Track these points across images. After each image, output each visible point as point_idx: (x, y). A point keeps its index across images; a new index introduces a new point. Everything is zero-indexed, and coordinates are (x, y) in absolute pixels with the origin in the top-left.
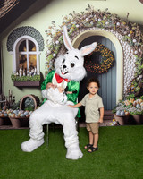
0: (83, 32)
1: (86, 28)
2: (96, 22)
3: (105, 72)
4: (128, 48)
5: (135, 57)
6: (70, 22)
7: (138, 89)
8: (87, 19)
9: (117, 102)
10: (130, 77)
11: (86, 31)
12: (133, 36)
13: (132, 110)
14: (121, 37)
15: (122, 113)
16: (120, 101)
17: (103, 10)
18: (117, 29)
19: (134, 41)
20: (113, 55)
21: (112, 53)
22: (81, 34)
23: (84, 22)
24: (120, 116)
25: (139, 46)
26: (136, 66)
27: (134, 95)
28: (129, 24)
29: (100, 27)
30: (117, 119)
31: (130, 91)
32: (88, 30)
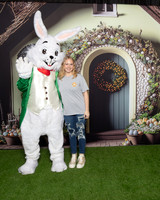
0: (95, 49)
1: (98, 45)
2: (108, 39)
3: (118, 91)
4: (141, 65)
5: (149, 76)
6: (81, 39)
7: (151, 107)
8: (99, 36)
9: (130, 121)
10: (143, 96)
11: (98, 48)
12: (146, 54)
13: (145, 130)
14: (134, 55)
15: (135, 132)
16: (133, 120)
17: (115, 26)
18: (130, 47)
19: (148, 58)
20: (125, 73)
21: (125, 71)
22: (93, 51)
23: (96, 39)
24: (132, 136)
25: (152, 64)
26: (150, 84)
27: (147, 114)
28: (143, 41)
29: (112, 44)
30: (130, 138)
31: (143, 109)
32: (100, 48)
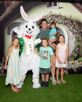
1: (49, 23)
2: (54, 20)
4: (71, 34)
5: (75, 39)
7: (76, 55)
8: (50, 19)
10: (72, 49)
11: (49, 25)
12: (74, 28)
13: (73, 66)
14: (67, 28)
15: (67, 68)
17: (58, 14)
18: (65, 24)
19: (74, 30)
23: (48, 20)
25: (77, 33)
26: (75, 43)
27: (74, 59)
28: (72, 21)
31: (72, 56)
